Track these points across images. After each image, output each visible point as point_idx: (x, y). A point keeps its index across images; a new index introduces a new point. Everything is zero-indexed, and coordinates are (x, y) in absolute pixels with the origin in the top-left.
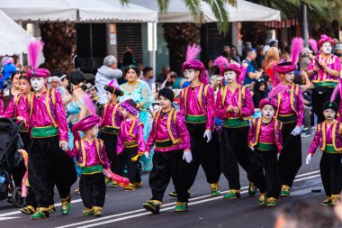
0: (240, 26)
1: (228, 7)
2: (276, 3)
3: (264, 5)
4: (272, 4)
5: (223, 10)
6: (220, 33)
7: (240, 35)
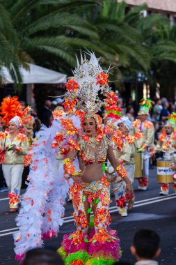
0: (33, 87)
1: (23, 71)
2: (63, 68)
3: (53, 70)
4: (60, 69)
5: (18, 74)
6: (15, 92)
7: (33, 95)
